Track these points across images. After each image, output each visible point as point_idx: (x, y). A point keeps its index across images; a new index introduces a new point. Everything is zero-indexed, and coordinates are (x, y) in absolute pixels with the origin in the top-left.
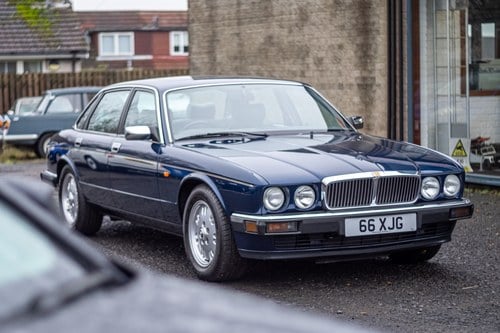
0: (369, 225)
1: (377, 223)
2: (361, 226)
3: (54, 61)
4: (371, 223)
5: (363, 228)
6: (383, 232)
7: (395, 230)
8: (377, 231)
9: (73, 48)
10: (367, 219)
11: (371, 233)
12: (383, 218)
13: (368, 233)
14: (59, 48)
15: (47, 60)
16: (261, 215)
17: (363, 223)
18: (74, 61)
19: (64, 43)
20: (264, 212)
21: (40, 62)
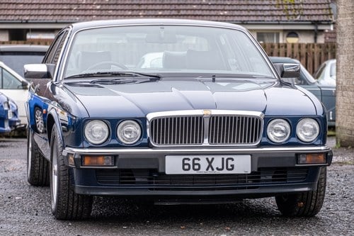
0: (194, 164)
1: (203, 162)
2: (184, 164)
3: (292, 33)
4: (196, 162)
5: (186, 167)
6: (210, 172)
7: (225, 172)
8: (203, 171)
9: (315, 18)
10: (191, 158)
11: (195, 172)
12: (210, 158)
13: (192, 172)
14: (298, 17)
15: (284, 31)
16: (83, 148)
17: (186, 162)
18: (316, 33)
19: (305, 12)
20: (86, 145)
21: (277, 33)
